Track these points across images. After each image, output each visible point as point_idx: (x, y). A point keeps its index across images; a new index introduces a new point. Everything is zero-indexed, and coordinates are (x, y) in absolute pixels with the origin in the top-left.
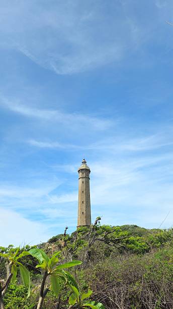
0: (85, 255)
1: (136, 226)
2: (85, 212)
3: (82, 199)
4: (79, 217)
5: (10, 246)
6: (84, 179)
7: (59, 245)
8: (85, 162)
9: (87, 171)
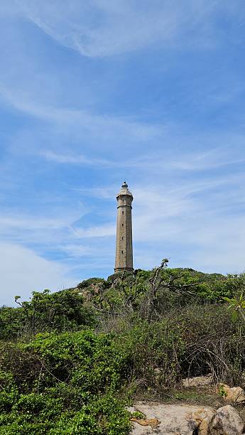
0: (149, 304)
1: (191, 270)
2: (125, 251)
3: (121, 233)
4: (118, 257)
5: (46, 291)
6: (125, 209)
7: (92, 291)
8: (126, 186)
9: (129, 198)
